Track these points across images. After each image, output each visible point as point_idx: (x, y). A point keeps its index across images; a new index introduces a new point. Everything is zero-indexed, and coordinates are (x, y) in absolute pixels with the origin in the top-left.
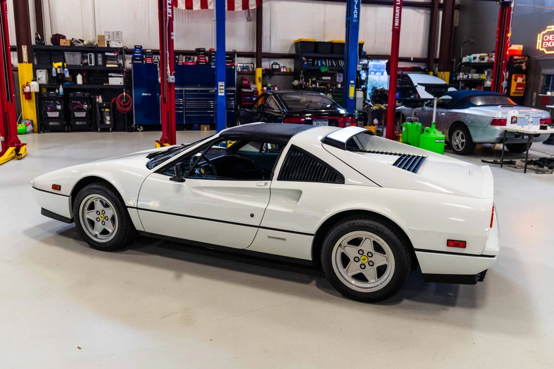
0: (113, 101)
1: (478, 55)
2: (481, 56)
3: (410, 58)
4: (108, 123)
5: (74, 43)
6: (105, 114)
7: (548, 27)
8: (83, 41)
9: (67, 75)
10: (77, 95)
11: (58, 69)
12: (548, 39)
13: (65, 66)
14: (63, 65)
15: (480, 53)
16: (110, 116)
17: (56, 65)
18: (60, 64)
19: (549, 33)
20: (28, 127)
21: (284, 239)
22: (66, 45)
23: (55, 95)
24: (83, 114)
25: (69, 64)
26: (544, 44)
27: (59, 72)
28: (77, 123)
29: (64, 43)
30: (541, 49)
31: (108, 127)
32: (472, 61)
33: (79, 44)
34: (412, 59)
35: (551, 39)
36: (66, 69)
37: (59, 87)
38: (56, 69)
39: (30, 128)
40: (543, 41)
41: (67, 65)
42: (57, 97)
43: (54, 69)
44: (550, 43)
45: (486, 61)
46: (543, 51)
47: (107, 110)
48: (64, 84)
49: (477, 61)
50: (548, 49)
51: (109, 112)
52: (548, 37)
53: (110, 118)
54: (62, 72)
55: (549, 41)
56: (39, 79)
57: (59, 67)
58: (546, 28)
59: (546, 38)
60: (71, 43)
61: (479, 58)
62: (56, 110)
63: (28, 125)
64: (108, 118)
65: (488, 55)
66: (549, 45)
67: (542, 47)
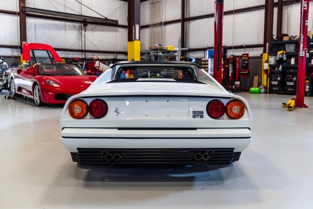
0: (311, 75)
4: (307, 90)
5: (291, 38)
6: (306, 84)
8: (296, 36)
9: (285, 59)
10: (290, 71)
11: (280, 55)
13: (285, 53)
14: (283, 52)
16: (309, 85)
17: (279, 53)
18: (281, 52)
20: (262, 90)
22: (286, 40)
23: (277, 71)
24: (292, 84)
25: (287, 51)
27: (280, 57)
28: (289, 89)
29: (286, 39)
31: (307, 93)
33: (295, 39)
36: (285, 55)
37: (280, 66)
38: (279, 55)
39: (263, 90)
41: (286, 53)
42: (279, 73)
43: (278, 55)
47: (307, 81)
48: (283, 64)
51: (309, 82)
53: (309, 87)
54: (282, 57)
56: (270, 62)
57: (281, 54)
60: (290, 39)
62: (276, 80)
63: (262, 89)
64: (307, 87)
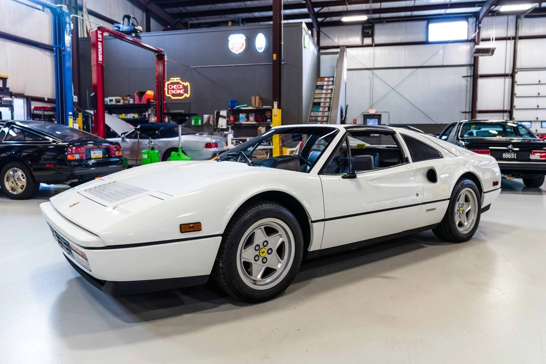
1: (114, 98)
2: (116, 99)
3: (44, 98)
7: (171, 79)
12: (172, 88)
15: (115, 96)
19: (173, 84)
21: (435, 209)
26: (170, 92)
30: (168, 95)
32: (109, 103)
34: (46, 100)
35: (175, 88)
40: (168, 89)
44: (175, 91)
45: (121, 103)
46: (170, 97)
49: (114, 103)
50: (173, 95)
52: (172, 86)
55: (173, 89)
58: (170, 80)
59: (171, 87)
61: (116, 100)
65: (123, 99)
66: (174, 92)
67: (168, 94)
